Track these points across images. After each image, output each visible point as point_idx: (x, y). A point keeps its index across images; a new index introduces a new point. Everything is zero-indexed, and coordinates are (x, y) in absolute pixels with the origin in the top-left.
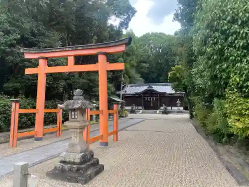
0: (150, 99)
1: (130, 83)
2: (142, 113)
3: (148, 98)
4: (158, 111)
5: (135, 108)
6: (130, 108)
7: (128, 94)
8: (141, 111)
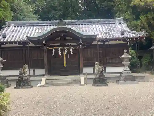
0: (62, 51)
1: (15, 19)
2: (47, 84)
3: (56, 50)
4: (82, 78)
5: (28, 74)
6: (16, 73)
7: (11, 42)
8: (43, 80)
